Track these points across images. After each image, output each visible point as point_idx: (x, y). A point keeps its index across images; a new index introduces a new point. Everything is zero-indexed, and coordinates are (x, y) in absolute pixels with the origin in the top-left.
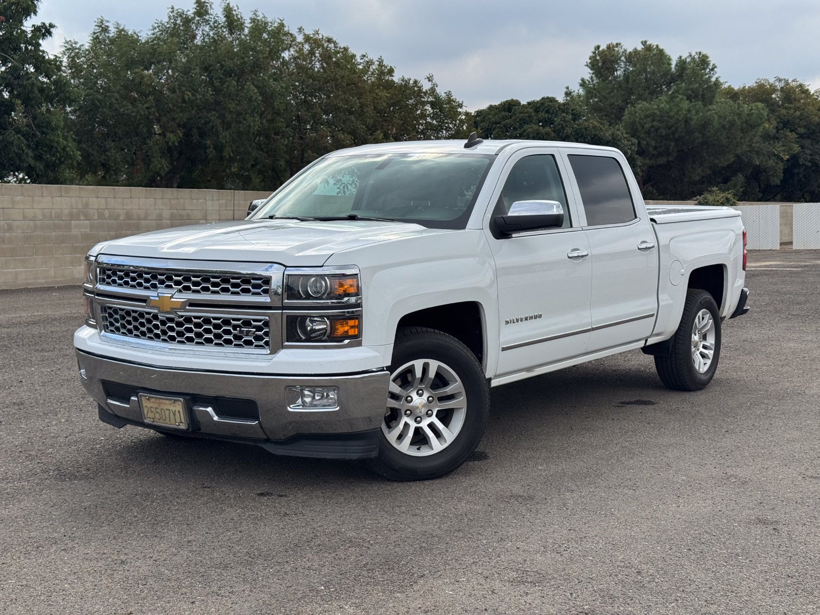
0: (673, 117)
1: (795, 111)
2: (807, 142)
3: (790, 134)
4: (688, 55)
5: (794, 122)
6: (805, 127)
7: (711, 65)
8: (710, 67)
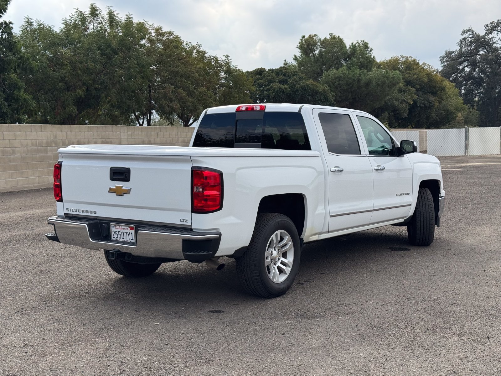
0: (351, 78)
1: (414, 76)
2: (420, 93)
3: (411, 88)
4: (357, 42)
5: (413, 82)
6: (419, 84)
7: (370, 48)
8: (369, 50)
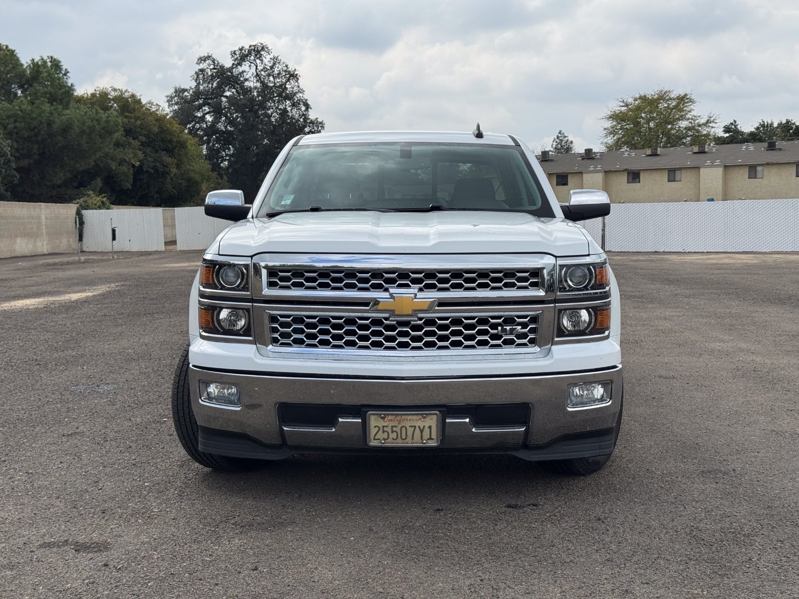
0: (36, 118)
1: (136, 121)
2: (148, 150)
3: (133, 141)
4: (40, 58)
5: (135, 131)
6: (145, 136)
7: (64, 70)
8: (63, 73)
